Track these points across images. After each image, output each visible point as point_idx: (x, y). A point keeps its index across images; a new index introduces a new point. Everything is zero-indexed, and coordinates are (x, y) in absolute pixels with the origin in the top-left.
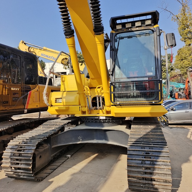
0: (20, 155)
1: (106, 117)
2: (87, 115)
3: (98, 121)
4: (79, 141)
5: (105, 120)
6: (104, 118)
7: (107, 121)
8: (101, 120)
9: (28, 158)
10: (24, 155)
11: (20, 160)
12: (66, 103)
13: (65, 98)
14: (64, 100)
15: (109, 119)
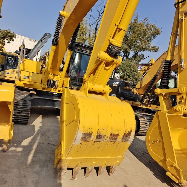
0: (22, 108)
1: (57, 93)
2: (46, 90)
3: (51, 95)
4: (39, 105)
5: (56, 95)
6: (56, 94)
7: (56, 96)
8: (54, 94)
9: (28, 110)
10: (24, 108)
11: (22, 111)
12: (32, 80)
13: (31, 76)
14: (31, 78)
15: (58, 95)
